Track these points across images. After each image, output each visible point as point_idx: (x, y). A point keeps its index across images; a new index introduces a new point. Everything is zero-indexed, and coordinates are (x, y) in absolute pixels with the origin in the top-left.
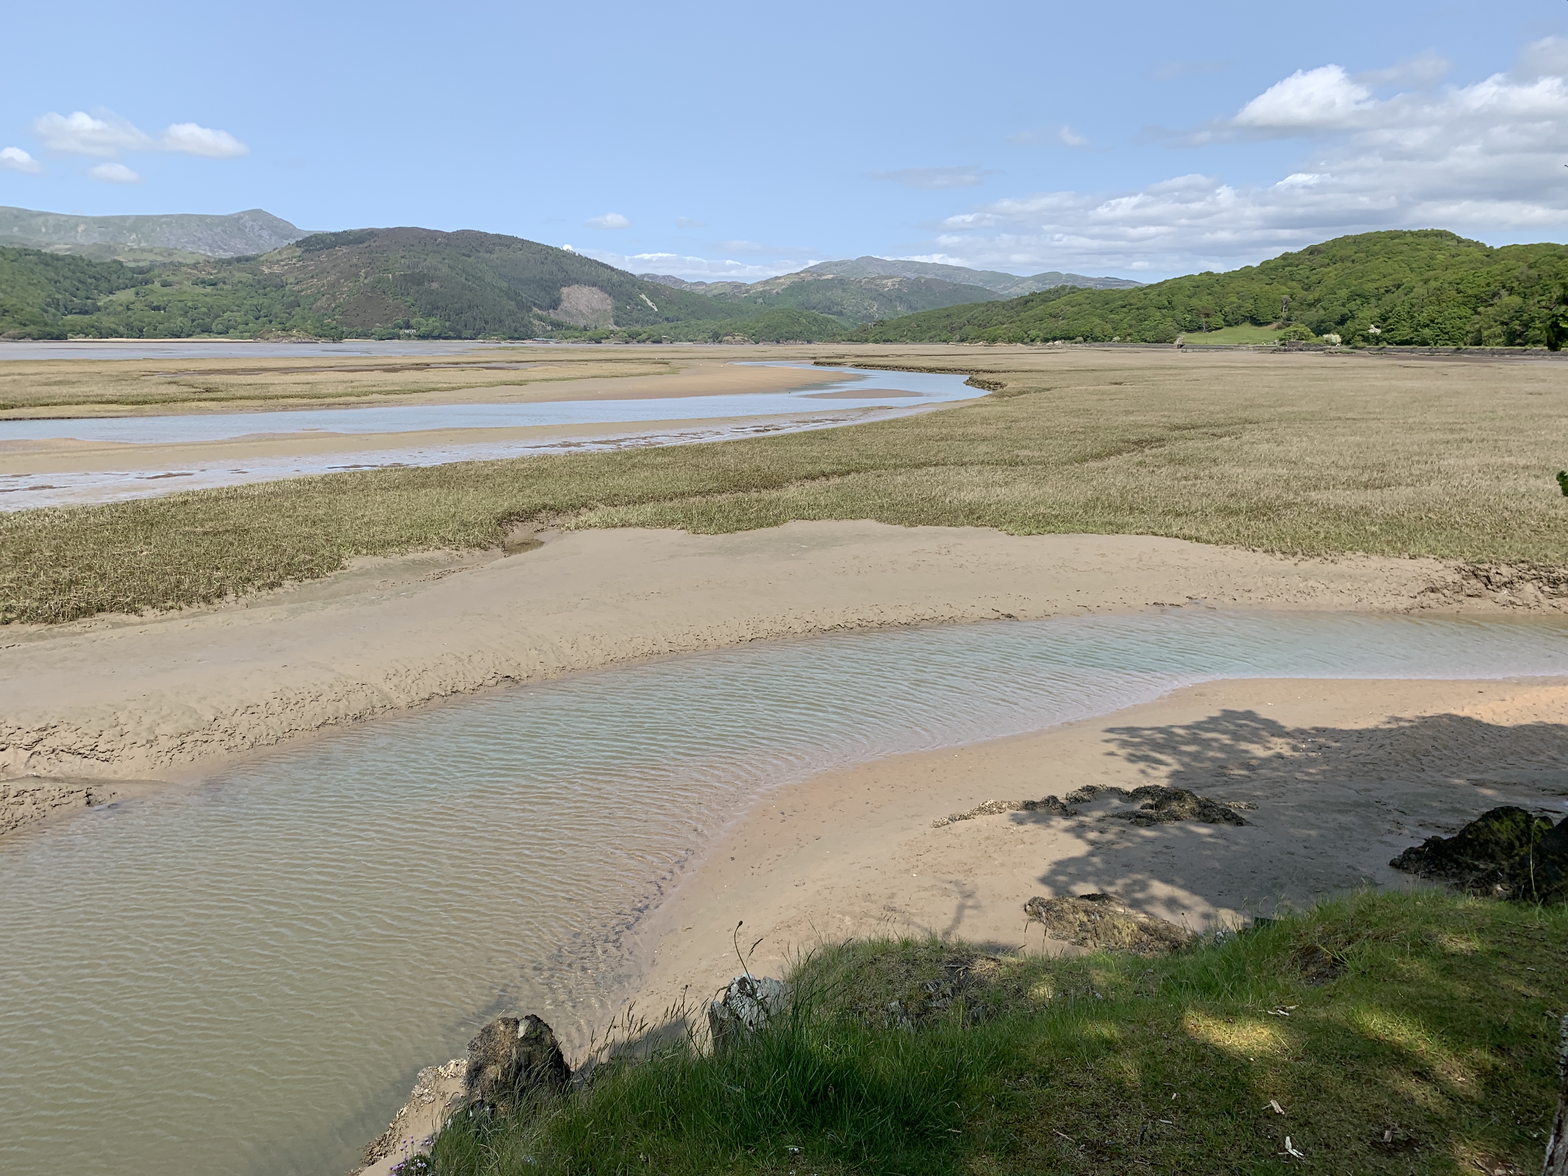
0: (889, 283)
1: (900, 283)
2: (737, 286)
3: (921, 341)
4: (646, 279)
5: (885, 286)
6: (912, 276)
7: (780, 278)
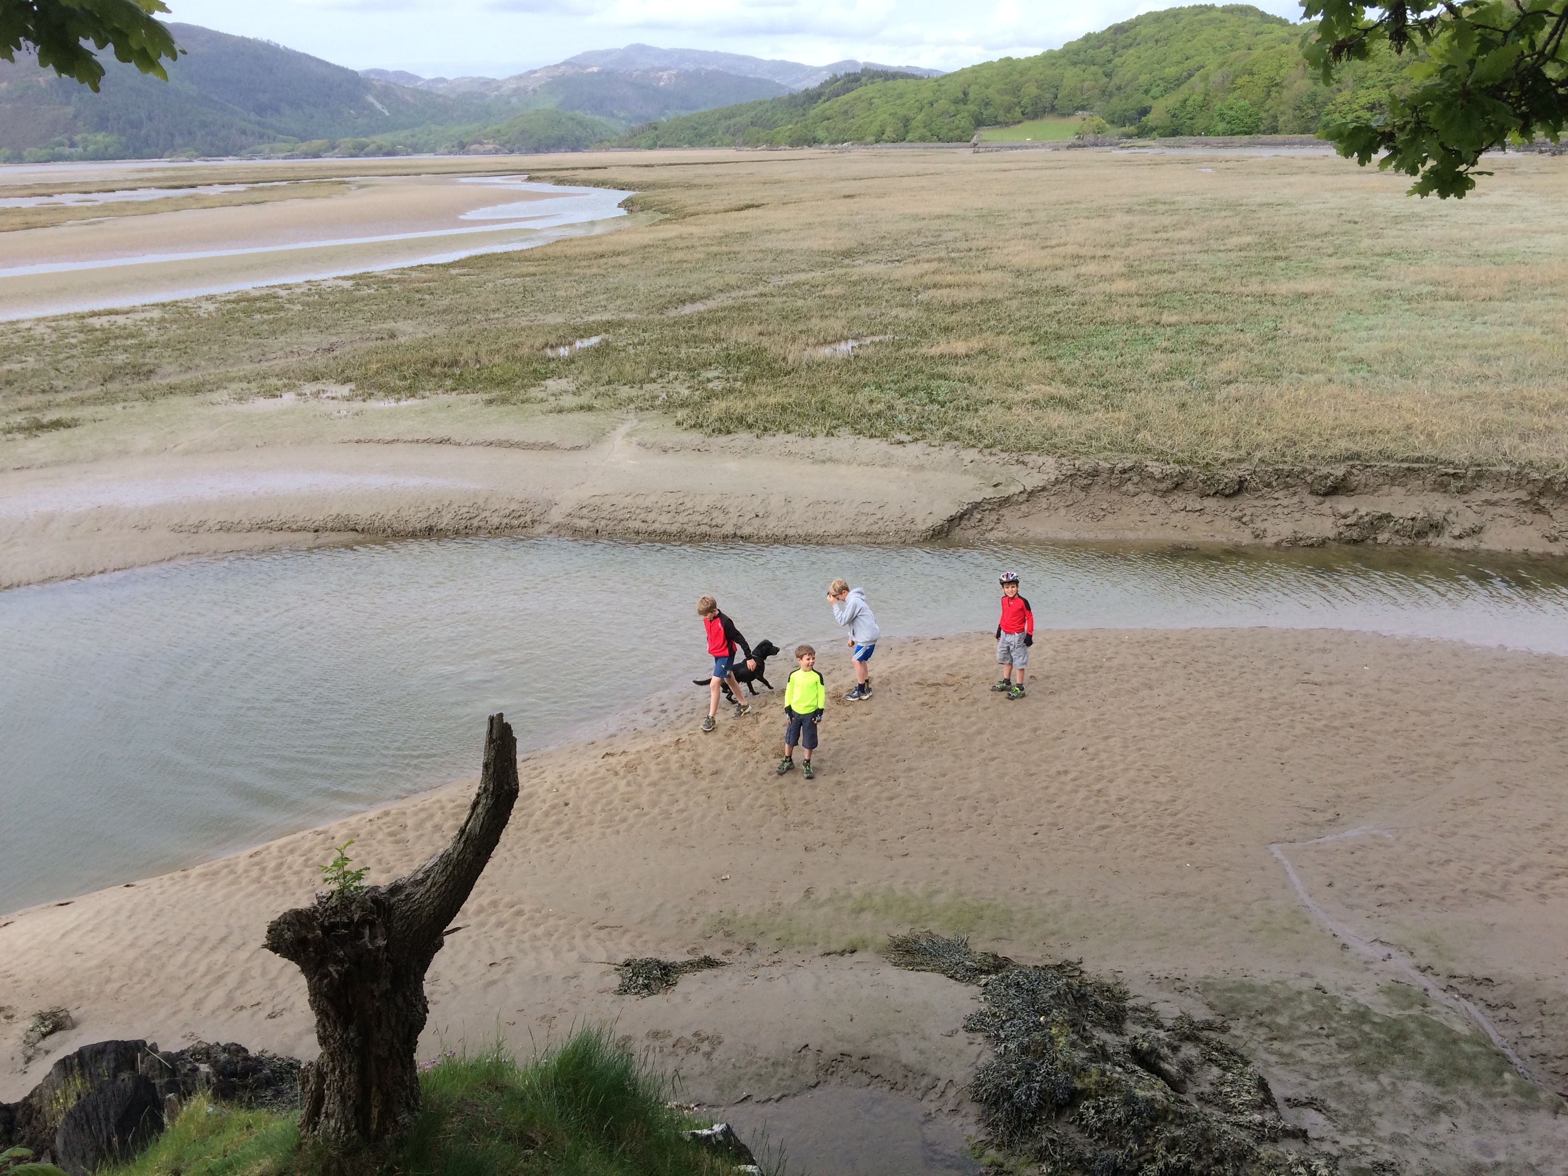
0: (665, 75)
1: (677, 76)
2: (488, 82)
3: (701, 146)
4: (373, 76)
5: (660, 79)
6: (690, 67)
7: (535, 72)
